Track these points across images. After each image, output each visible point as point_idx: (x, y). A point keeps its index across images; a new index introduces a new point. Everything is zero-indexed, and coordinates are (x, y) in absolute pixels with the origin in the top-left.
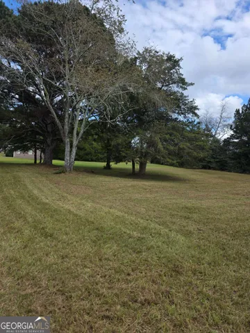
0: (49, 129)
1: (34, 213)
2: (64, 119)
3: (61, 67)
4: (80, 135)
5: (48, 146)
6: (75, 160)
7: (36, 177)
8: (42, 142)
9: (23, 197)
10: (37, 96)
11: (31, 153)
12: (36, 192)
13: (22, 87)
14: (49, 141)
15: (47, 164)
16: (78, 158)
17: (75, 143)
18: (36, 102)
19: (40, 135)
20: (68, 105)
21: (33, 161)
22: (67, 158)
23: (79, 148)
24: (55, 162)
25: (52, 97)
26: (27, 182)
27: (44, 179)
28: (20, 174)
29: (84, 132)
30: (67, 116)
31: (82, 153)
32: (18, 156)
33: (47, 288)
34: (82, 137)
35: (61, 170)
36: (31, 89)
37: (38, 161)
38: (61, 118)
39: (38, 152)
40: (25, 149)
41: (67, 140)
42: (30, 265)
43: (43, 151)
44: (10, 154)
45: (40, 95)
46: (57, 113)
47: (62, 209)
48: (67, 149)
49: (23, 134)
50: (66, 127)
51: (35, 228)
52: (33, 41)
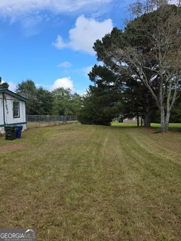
0: (147, 101)
1: (144, 159)
2: (159, 92)
3: (156, 56)
4: (172, 103)
5: (147, 113)
6: (169, 122)
7: (141, 136)
8: (142, 111)
9: (135, 149)
10: (138, 80)
11: (134, 119)
12: (142, 145)
13: (129, 77)
14: (147, 110)
15: (147, 126)
16: (171, 121)
17: (169, 109)
18: (137, 84)
19: (141, 106)
20: (162, 82)
21: (136, 125)
22: (163, 121)
23: (172, 113)
24: (152, 125)
25: (149, 78)
26: (135, 138)
27: (146, 137)
28: (130, 134)
29: (176, 100)
30: (161, 90)
31: (174, 116)
32: (127, 122)
33: (164, 207)
34: (174, 104)
35: (158, 131)
36: (134, 76)
37: (140, 125)
38: (157, 92)
39: (140, 118)
40: (131, 117)
41: (162, 108)
42: (149, 191)
43: (143, 117)
44: (121, 121)
45: (140, 79)
46: (153, 90)
47: (164, 159)
48: (163, 114)
49: (130, 107)
50: (161, 98)
51: (147, 169)
52: (135, 44)
